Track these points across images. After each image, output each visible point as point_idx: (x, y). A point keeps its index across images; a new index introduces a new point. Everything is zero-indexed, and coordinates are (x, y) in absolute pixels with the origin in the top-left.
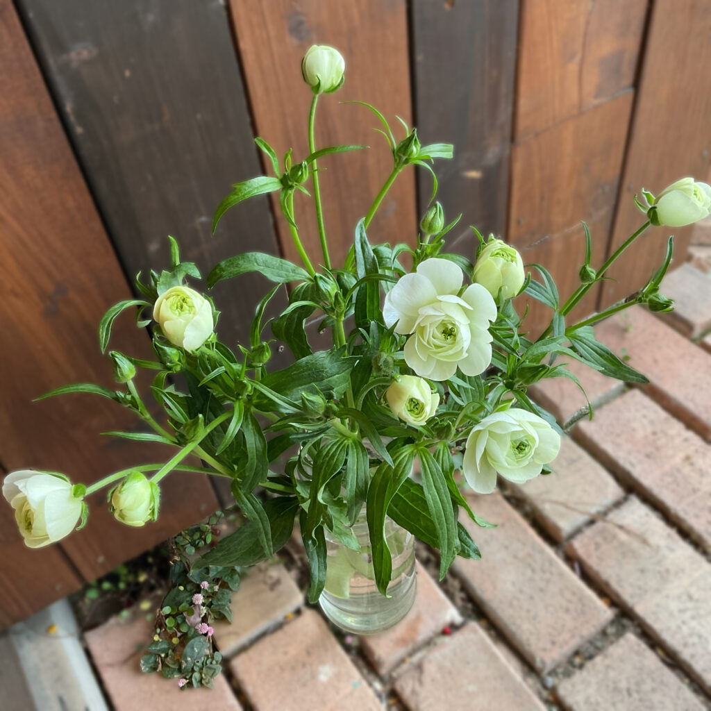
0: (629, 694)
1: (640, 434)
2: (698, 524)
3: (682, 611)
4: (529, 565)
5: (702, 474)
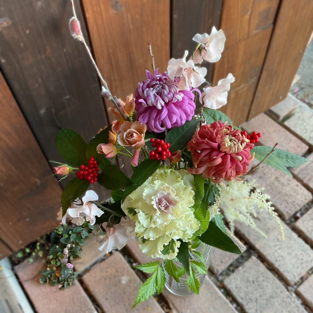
0: (254, 283)
5: (283, 185)
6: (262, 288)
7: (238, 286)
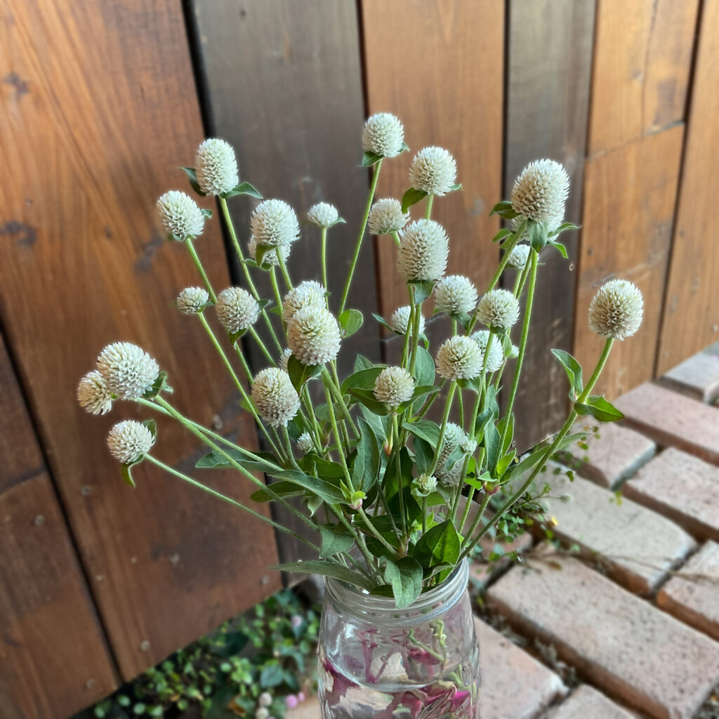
1: (691, 484)
4: (627, 618)
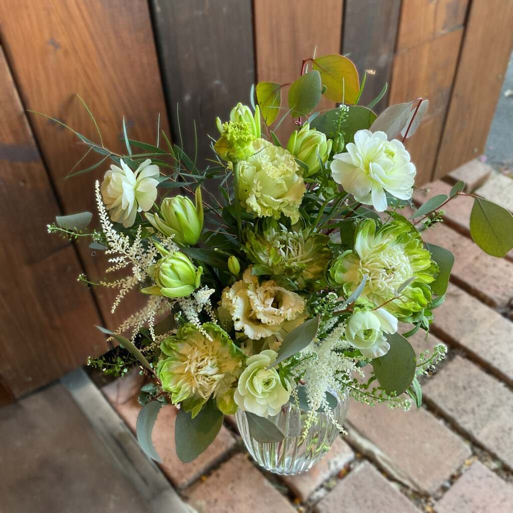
0: (464, 388)
2: (490, 293)
3: (488, 341)
5: (487, 266)
6: (479, 395)
7: (443, 394)
